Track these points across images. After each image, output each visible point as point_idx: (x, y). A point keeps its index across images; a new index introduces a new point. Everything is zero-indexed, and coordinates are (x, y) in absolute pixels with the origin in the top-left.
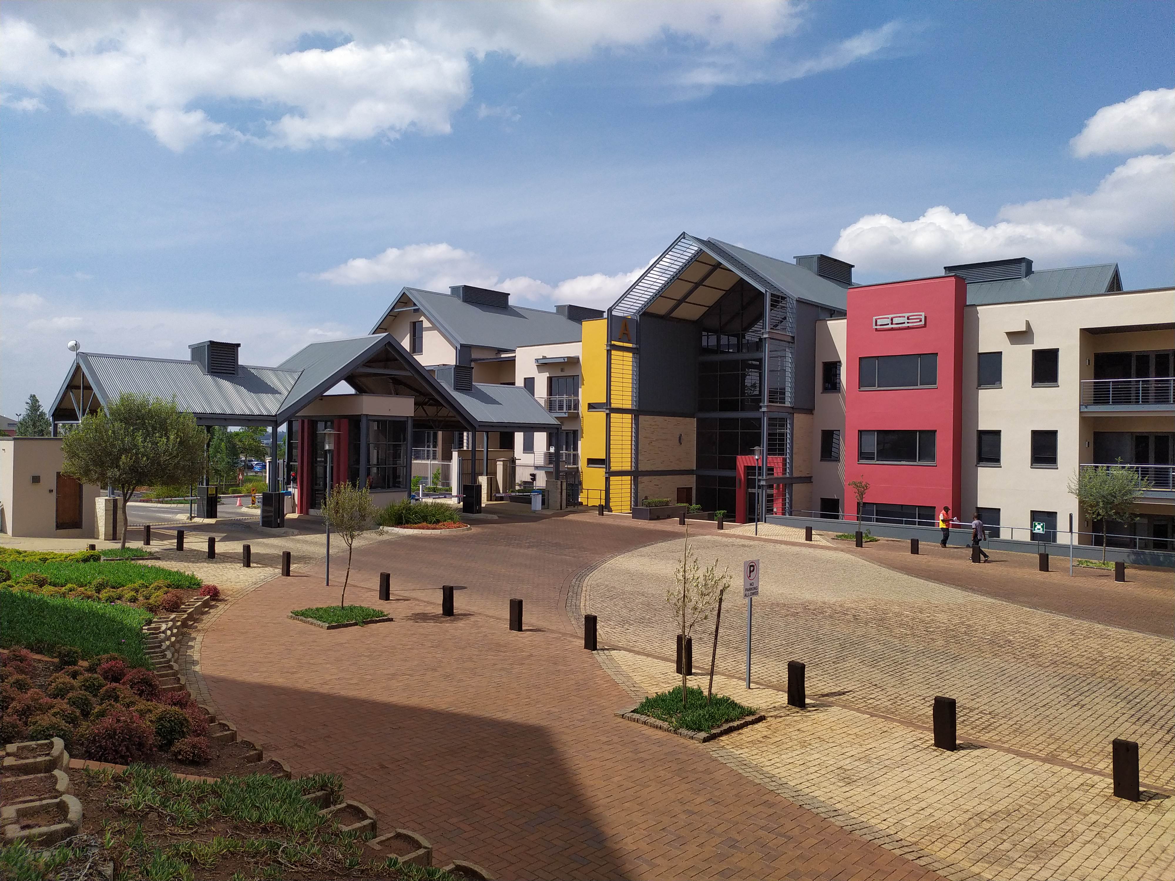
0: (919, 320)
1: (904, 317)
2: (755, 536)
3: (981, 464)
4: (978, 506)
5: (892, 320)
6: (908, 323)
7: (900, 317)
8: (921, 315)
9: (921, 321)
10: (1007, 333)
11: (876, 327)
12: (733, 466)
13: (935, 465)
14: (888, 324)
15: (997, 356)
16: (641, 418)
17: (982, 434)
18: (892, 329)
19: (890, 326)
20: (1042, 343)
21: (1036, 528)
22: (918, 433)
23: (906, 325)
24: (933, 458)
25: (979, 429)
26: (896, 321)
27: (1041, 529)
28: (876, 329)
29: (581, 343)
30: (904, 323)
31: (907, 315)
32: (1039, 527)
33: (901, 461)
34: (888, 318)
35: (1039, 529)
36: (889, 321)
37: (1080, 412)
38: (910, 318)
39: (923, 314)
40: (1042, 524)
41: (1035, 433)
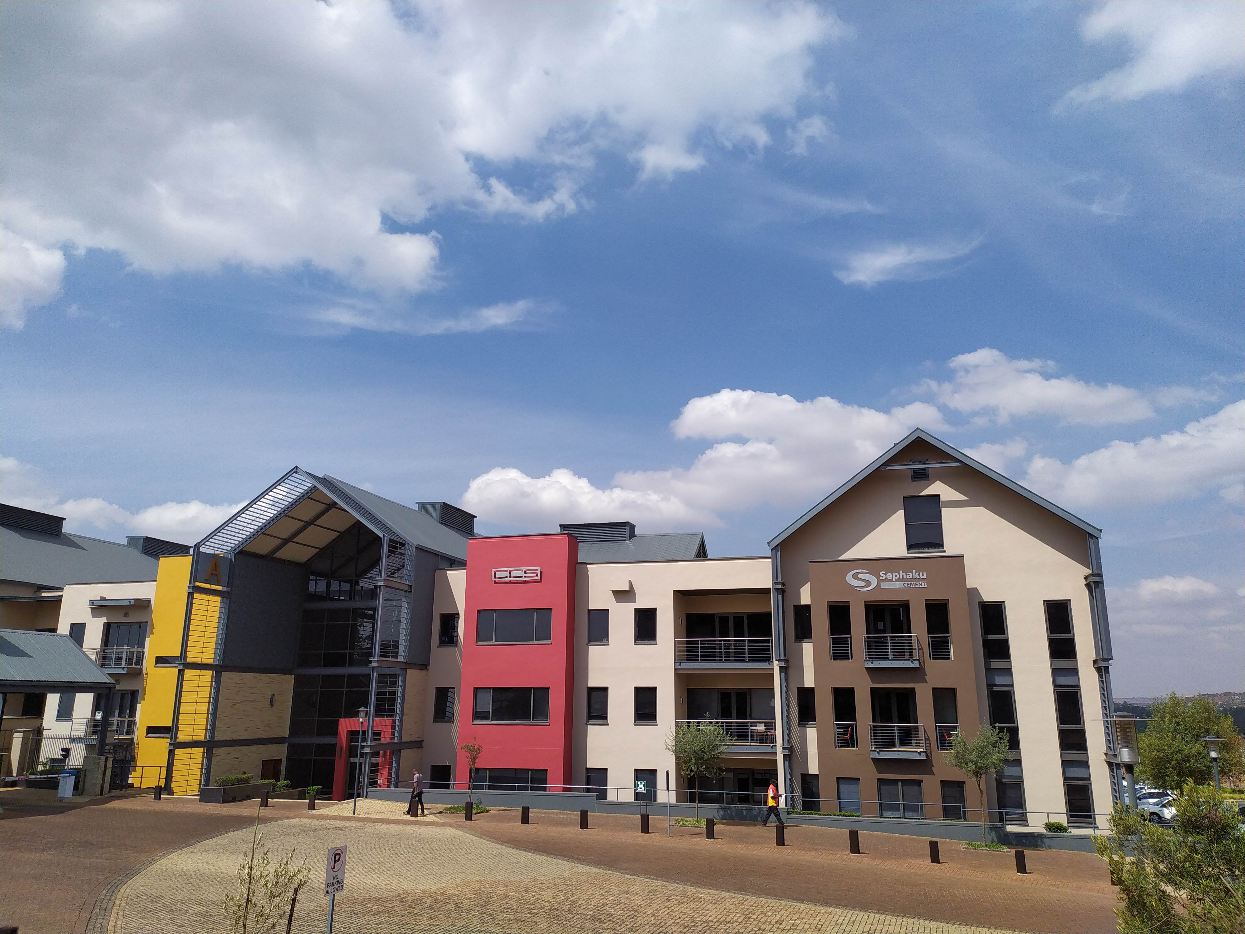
0: (535, 575)
1: (522, 571)
2: (352, 815)
3: (591, 722)
4: (588, 767)
5: (510, 573)
6: (525, 577)
7: (518, 570)
8: (537, 570)
9: (537, 575)
10: (613, 591)
11: (495, 580)
12: (334, 732)
13: (548, 724)
14: (507, 577)
15: (604, 614)
16: (225, 675)
17: (591, 690)
18: (510, 582)
19: (508, 579)
20: (642, 603)
21: (639, 788)
22: (532, 690)
23: (523, 579)
24: (546, 717)
25: (589, 686)
26: (514, 574)
27: (643, 788)
28: (495, 581)
29: (155, 583)
30: (522, 577)
31: (524, 569)
32: (641, 786)
33: (515, 720)
34: (507, 571)
35: (641, 788)
36: (507, 574)
37: (675, 669)
38: (527, 572)
39: (539, 569)
40: (643, 783)
41: (638, 690)
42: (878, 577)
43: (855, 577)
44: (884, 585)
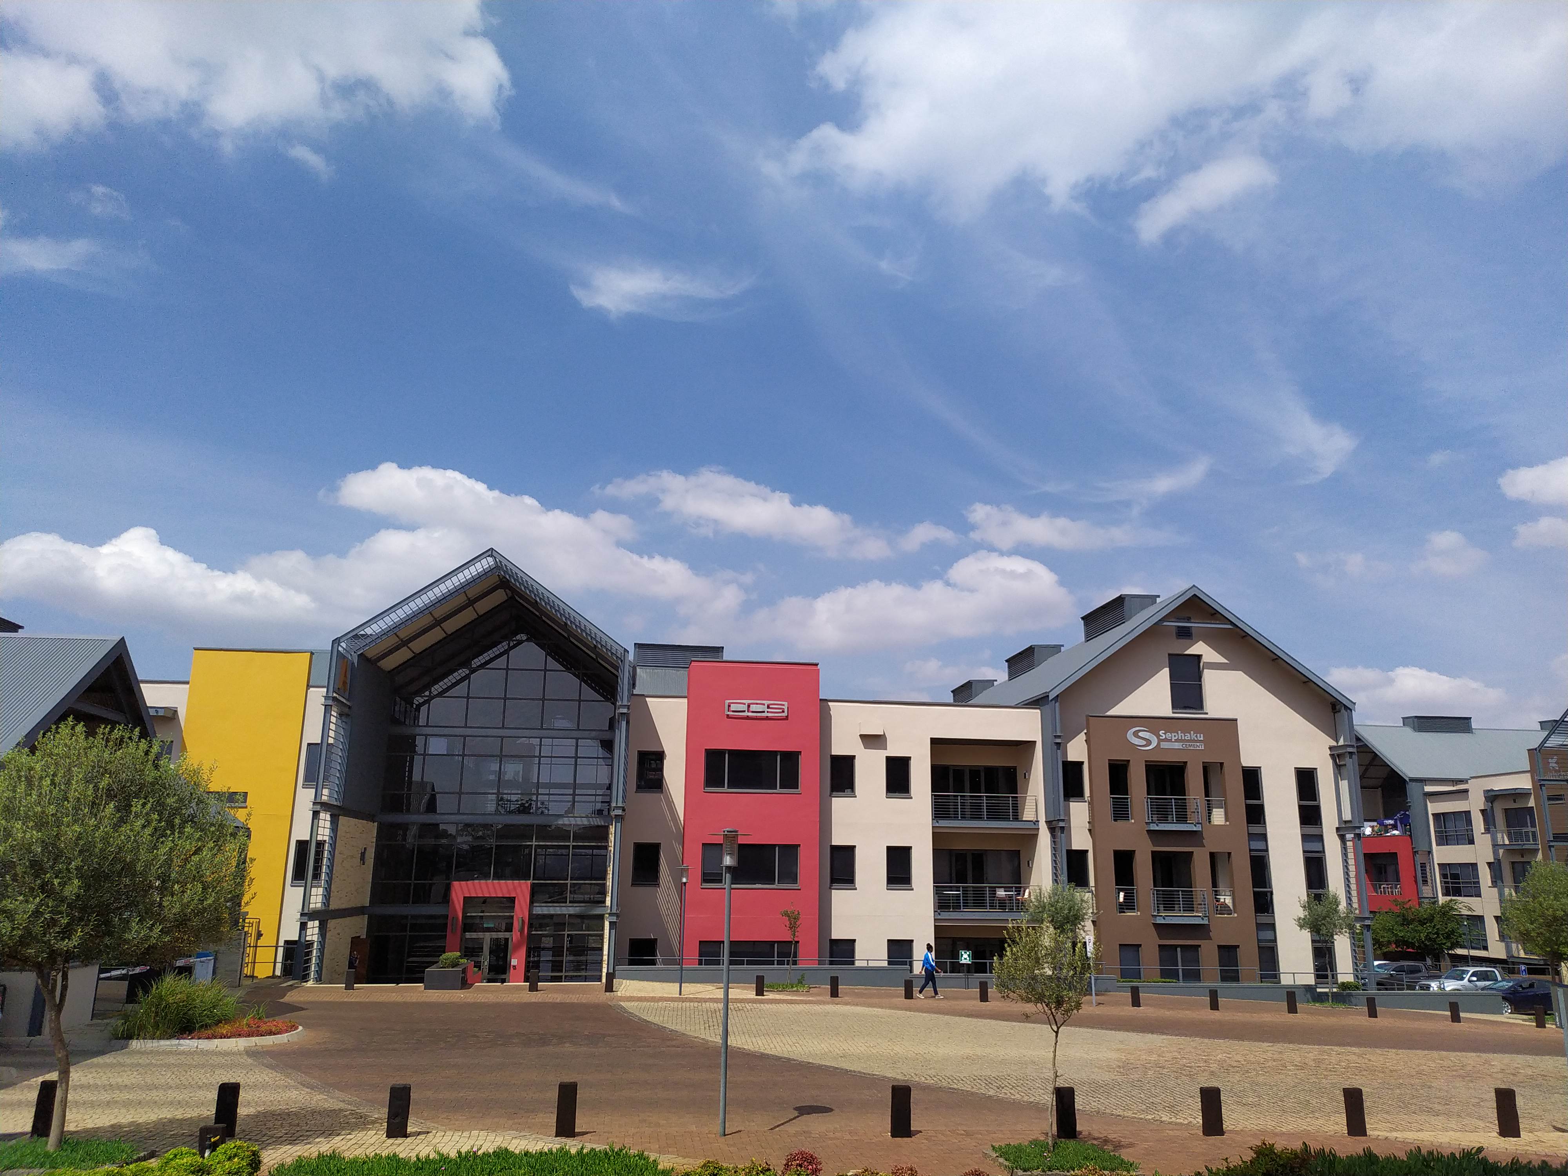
0: (781, 711)
1: (764, 704)
3: (835, 885)
4: (833, 938)
5: (749, 706)
6: (768, 712)
7: (757, 704)
8: (783, 705)
9: (783, 712)
10: (861, 736)
11: (729, 713)
12: (446, 898)
13: (799, 888)
14: (744, 711)
15: (850, 760)
17: (836, 849)
18: (748, 718)
19: (746, 714)
20: (895, 750)
21: (963, 958)
22: (777, 848)
23: (765, 714)
24: (795, 881)
25: (833, 844)
26: (753, 708)
27: (968, 958)
28: (728, 715)
29: (187, 686)
30: (764, 712)
31: (766, 702)
32: (965, 956)
33: (755, 884)
34: (745, 704)
35: (965, 959)
36: (745, 708)
37: (933, 827)
38: (771, 706)
39: (786, 703)
40: (968, 953)
41: (891, 850)
42: (1158, 736)
43: (1136, 734)
44: (1164, 745)
